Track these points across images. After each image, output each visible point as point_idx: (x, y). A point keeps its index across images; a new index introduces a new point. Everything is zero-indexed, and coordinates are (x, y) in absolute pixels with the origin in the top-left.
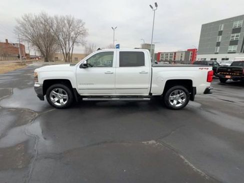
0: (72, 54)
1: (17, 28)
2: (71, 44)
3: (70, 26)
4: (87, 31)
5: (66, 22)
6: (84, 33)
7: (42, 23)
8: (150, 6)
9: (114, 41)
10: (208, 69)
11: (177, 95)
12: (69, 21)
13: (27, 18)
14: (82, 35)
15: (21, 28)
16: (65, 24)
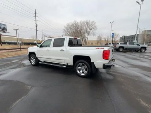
0: (87, 41)
1: (64, 30)
2: (87, 35)
3: (87, 25)
4: (97, 27)
5: (86, 23)
6: (95, 28)
7: (74, 26)
8: (137, 2)
9: (111, 31)
10: (103, 48)
11: (82, 66)
12: (87, 23)
13: (68, 25)
14: (93, 30)
15: (66, 30)
16: (85, 24)
